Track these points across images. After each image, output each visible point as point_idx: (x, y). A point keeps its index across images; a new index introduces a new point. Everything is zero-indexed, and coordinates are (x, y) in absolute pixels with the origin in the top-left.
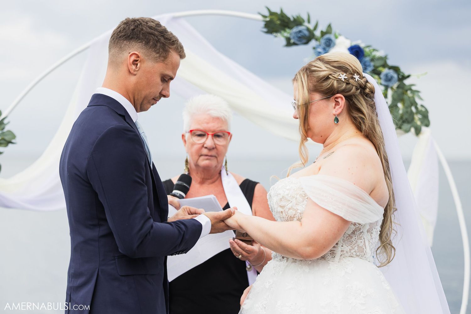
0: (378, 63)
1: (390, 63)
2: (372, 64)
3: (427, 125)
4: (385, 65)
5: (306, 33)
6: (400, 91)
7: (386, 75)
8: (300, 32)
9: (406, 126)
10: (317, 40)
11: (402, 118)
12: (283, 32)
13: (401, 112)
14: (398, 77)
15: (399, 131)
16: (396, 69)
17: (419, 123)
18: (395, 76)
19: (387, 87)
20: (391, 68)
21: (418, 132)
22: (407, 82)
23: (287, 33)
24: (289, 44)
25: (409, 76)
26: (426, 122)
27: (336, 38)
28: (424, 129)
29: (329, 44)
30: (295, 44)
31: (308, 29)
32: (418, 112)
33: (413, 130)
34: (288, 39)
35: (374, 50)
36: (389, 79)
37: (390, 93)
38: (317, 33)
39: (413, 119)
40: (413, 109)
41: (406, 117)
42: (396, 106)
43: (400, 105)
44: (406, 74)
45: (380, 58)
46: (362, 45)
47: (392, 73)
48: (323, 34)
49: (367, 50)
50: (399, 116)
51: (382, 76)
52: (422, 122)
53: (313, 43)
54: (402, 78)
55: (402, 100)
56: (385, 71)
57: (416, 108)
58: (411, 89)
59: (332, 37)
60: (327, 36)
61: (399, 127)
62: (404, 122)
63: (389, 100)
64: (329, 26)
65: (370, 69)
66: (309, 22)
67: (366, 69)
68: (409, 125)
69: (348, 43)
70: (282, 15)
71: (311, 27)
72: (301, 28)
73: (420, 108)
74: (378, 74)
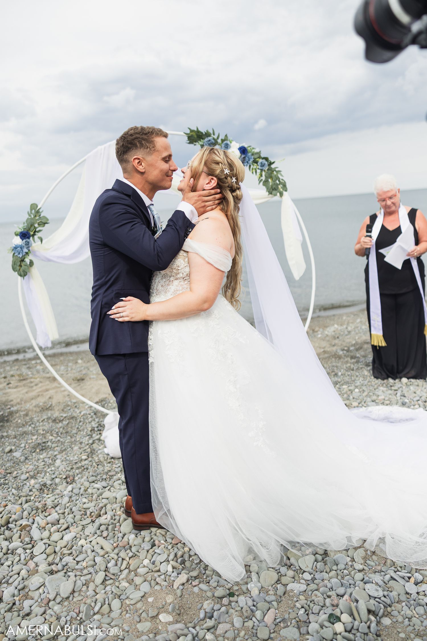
0: (256, 156)
1: (263, 155)
2: (253, 157)
3: (286, 191)
4: (260, 157)
5: (213, 141)
6: (270, 171)
7: (261, 163)
8: (209, 140)
9: (274, 192)
10: (219, 145)
11: (272, 187)
12: (199, 142)
13: (271, 184)
14: (268, 163)
15: (270, 195)
16: (266, 159)
17: (281, 190)
18: (266, 163)
19: (262, 170)
20: (263, 158)
21: (281, 195)
22: (273, 166)
23: (202, 142)
25: (274, 163)
26: (285, 189)
27: (231, 143)
28: (284, 193)
29: (227, 147)
31: (214, 139)
32: (280, 183)
33: (278, 194)
35: (253, 148)
36: (263, 165)
37: (264, 173)
38: (219, 141)
39: (278, 188)
40: (278, 182)
41: (274, 186)
42: (268, 181)
43: (270, 180)
44: (272, 161)
45: (257, 153)
46: (246, 146)
47: (264, 161)
48: (223, 141)
49: (249, 149)
50: (270, 187)
51: (259, 164)
52: (283, 189)
54: (271, 164)
55: (271, 177)
56: (260, 161)
57: (279, 181)
58: (275, 171)
59: (228, 142)
60: (225, 142)
61: (270, 193)
62: (273, 190)
63: (263, 178)
64: (226, 136)
65: (252, 160)
66: (214, 134)
67: (249, 160)
68: (276, 191)
69: (238, 146)
70: (198, 131)
71: (215, 137)
72: (210, 138)
73: (281, 181)
74: (257, 163)
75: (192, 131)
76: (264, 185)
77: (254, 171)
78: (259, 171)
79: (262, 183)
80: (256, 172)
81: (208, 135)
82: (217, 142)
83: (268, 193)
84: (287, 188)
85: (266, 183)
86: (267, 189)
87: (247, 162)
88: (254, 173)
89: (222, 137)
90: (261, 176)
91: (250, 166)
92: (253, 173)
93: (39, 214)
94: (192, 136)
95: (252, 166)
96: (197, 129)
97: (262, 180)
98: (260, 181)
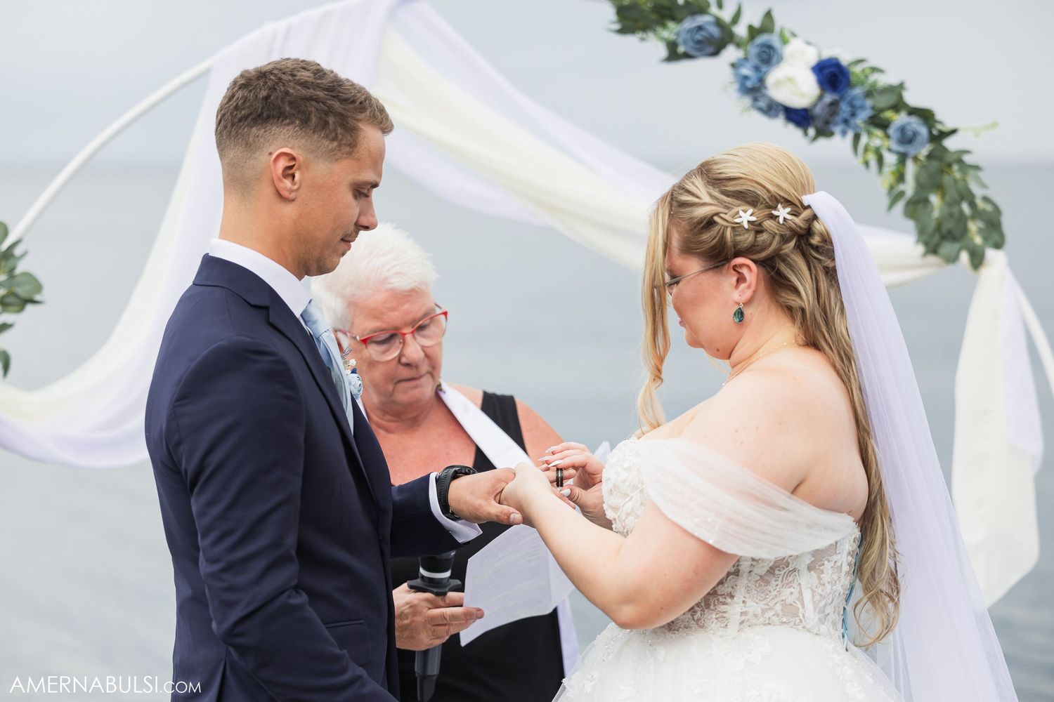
0: (883, 101)
2: (869, 103)
3: (998, 245)
4: (899, 106)
5: (715, 31)
6: (935, 164)
7: (902, 130)
8: (700, 28)
9: (948, 248)
10: (739, 45)
11: (939, 227)
12: (659, 29)
13: (936, 214)
14: (930, 132)
15: (932, 259)
16: (926, 116)
17: (978, 240)
18: (923, 130)
19: (903, 158)
20: (913, 112)
21: (977, 260)
22: (951, 144)
23: (671, 31)
24: (674, 55)
25: (954, 131)
26: (995, 238)
27: (785, 42)
28: (990, 253)
29: (768, 57)
30: (687, 56)
31: (719, 23)
32: (977, 214)
33: (964, 256)
34: (672, 46)
35: (873, 70)
36: (907, 138)
37: (911, 169)
38: (741, 31)
39: (965, 230)
40: (965, 207)
41: (948, 225)
42: (926, 201)
43: (935, 199)
44: (948, 126)
45: (889, 89)
46: (846, 59)
47: (914, 123)
48: (753, 32)
49: (856, 70)
50: (933, 225)
51: (892, 131)
52: (986, 239)
53: (731, 53)
54: (940, 135)
55: (939, 188)
56: (900, 119)
57: (972, 205)
58: (960, 162)
59: (774, 39)
60: (763, 38)
61: (932, 250)
62: (943, 237)
63: (909, 187)
64: (769, 14)
65: (863, 115)
66: (720, 6)
67: (853, 115)
68: (956, 246)
69: (812, 55)
71: (726, 15)
72: (701, 19)
73: (980, 204)
74: (884, 125)
76: (909, 214)
77: (872, 158)
78: (891, 159)
80: (880, 160)
81: (696, 5)
82: (731, 34)
83: (921, 249)
84: (1002, 235)
85: (916, 207)
86: (921, 232)
87: (846, 122)
88: (873, 164)
90: (901, 178)
91: (857, 137)
92: (867, 164)
94: (634, 5)
95: (864, 139)
97: (902, 194)
98: (895, 197)
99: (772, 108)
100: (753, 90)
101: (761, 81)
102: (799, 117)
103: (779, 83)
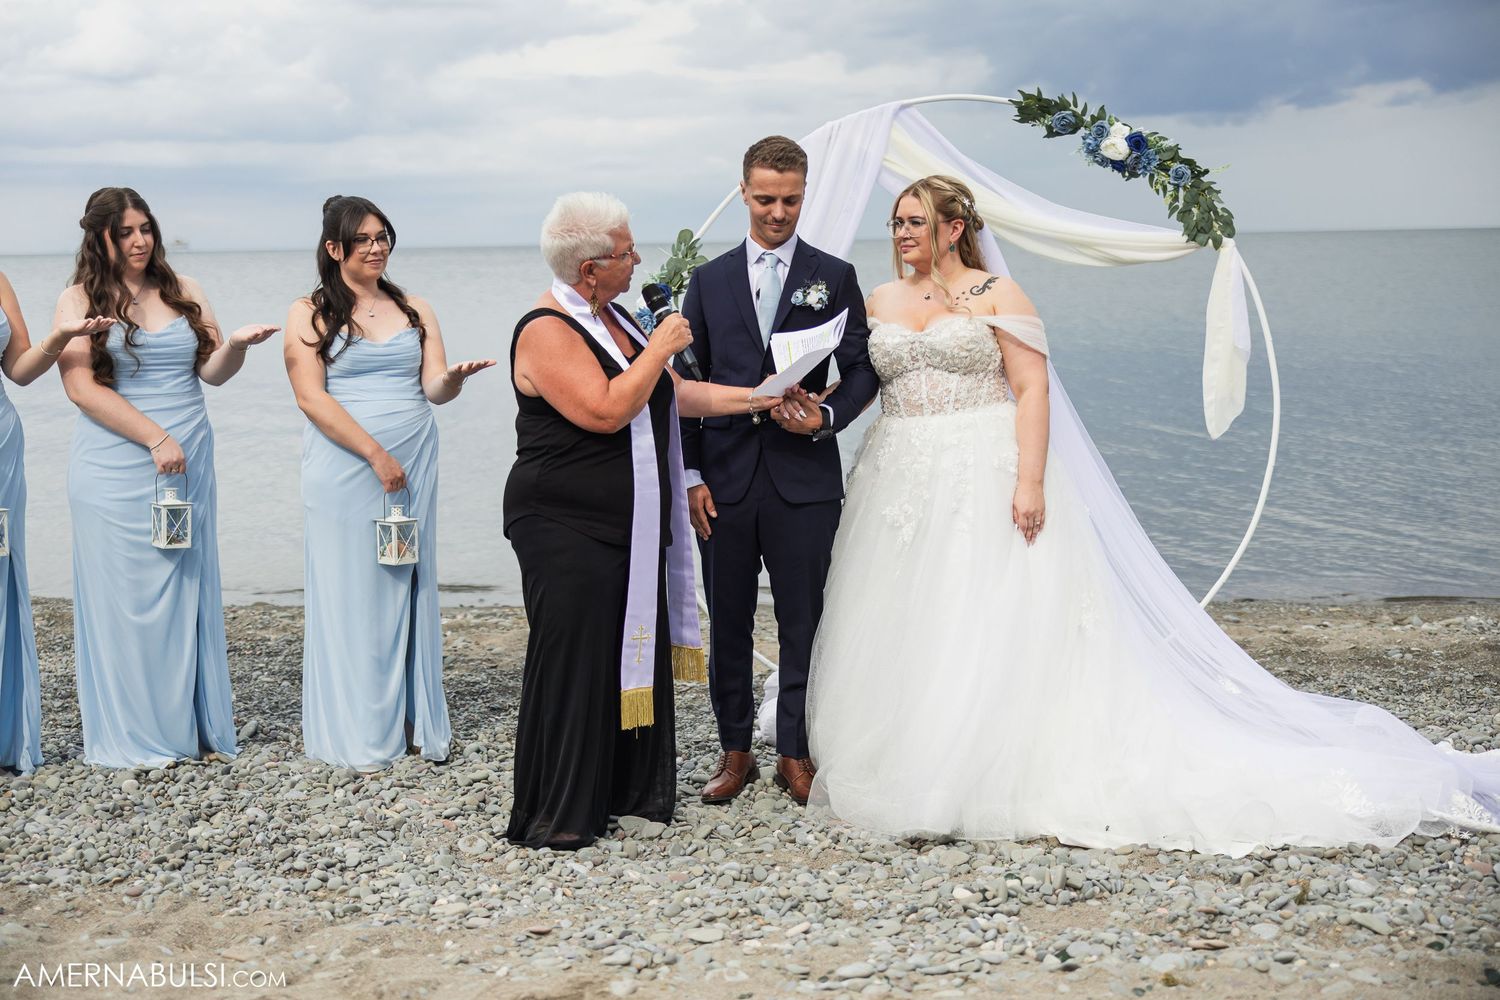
0: (1166, 156)
1: (1183, 154)
2: (1158, 157)
3: (1230, 236)
4: (1175, 158)
5: (1073, 120)
6: (1196, 191)
7: (1177, 171)
8: (1064, 118)
9: (1201, 237)
10: (1086, 127)
11: (1196, 226)
12: (1042, 119)
13: (1195, 218)
14: (1192, 172)
15: (1193, 244)
16: (1190, 163)
17: (1219, 233)
18: (1189, 172)
19: (1177, 187)
20: (1183, 161)
21: (1218, 244)
22: (1205, 179)
23: (1049, 120)
24: (1051, 133)
25: (1207, 172)
26: (1229, 230)
27: (1111, 125)
28: (1225, 240)
29: (1102, 133)
30: (1058, 134)
31: (1074, 114)
32: (1218, 217)
33: (1210, 242)
34: (1049, 128)
35: (1161, 138)
36: (1179, 176)
37: (1182, 193)
38: (1087, 119)
39: (1212, 226)
40: (1212, 214)
41: (1201, 225)
42: (1190, 210)
43: (1195, 210)
44: (1204, 169)
45: (1170, 149)
46: (1145, 132)
47: (1184, 168)
48: (1094, 119)
49: (1151, 138)
50: (1193, 224)
51: (1171, 172)
52: (1223, 232)
53: (1082, 131)
54: (1198, 174)
55: (1197, 203)
56: (1175, 166)
57: (1216, 213)
58: (1210, 189)
59: (1105, 123)
60: (1099, 122)
61: (1192, 238)
62: (1199, 231)
63: (1180, 204)
64: (1102, 108)
65: (1155, 164)
66: (1076, 106)
67: (1149, 164)
68: (1207, 236)
69: (1126, 131)
70: (1039, 98)
71: (1079, 110)
72: (1064, 113)
73: (1221, 212)
74: (1166, 170)
75: (1026, 96)
76: (1180, 219)
77: (1159, 187)
78: (1170, 188)
79: (1175, 214)
80: (1165, 189)
81: (1062, 105)
82: (1083, 121)
83: (1186, 238)
84: (1233, 229)
85: (1184, 215)
86: (1186, 229)
87: (1145, 167)
88: (1161, 192)
89: (1093, 110)
90: (1176, 199)
91: (1152, 177)
92: (1157, 191)
93: (693, 252)
94: (1027, 107)
95: (1156, 178)
96: (1039, 92)
97: (1177, 207)
98: (1172, 209)
99: (1105, 162)
100: (1093, 152)
101: (1098, 146)
102: (1118, 166)
103: (1107, 147)
